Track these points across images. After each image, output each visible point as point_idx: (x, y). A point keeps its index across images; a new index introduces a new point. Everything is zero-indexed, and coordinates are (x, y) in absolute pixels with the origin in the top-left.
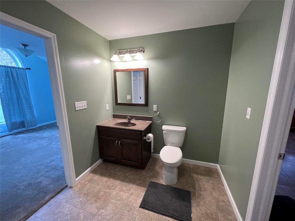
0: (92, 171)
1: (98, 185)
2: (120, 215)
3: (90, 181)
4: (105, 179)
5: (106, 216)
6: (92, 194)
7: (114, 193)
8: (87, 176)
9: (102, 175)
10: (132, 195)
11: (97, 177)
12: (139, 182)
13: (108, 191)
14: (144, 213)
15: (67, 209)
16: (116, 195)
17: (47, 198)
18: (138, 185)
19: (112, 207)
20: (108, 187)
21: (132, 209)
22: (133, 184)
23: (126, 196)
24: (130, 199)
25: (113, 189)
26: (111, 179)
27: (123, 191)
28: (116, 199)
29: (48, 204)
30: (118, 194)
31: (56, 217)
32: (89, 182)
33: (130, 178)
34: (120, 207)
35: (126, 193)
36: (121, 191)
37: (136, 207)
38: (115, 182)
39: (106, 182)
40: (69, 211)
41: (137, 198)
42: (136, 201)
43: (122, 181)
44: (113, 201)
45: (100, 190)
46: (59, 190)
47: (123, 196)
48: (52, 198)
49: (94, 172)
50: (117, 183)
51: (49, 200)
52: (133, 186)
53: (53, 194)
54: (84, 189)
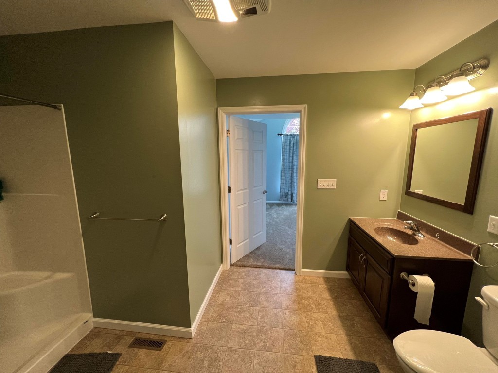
0: (327, 278)
1: (314, 293)
2: (291, 334)
3: (314, 284)
4: (326, 295)
5: (284, 319)
6: (299, 293)
7: (315, 315)
8: (318, 277)
9: (331, 290)
10: (327, 338)
11: (323, 286)
12: (357, 342)
13: (314, 307)
14: (310, 366)
15: (275, 285)
16: (313, 318)
17: (277, 266)
18: (351, 344)
19: (296, 321)
20: (319, 305)
21: (307, 347)
22: (347, 334)
23: (320, 331)
24: (319, 339)
25: (319, 310)
26: (332, 303)
27: (325, 325)
28: (308, 320)
29: (274, 270)
30: (316, 319)
31: (267, 282)
32: (311, 283)
33: (353, 326)
34: (301, 329)
35: (324, 329)
36: (323, 321)
37: (312, 351)
38: (331, 308)
39: (324, 299)
40: (275, 286)
41: (326, 348)
42: (321, 349)
43: (340, 317)
44: (304, 318)
45: (308, 298)
46: (287, 268)
47: (317, 327)
48: (280, 269)
49: (327, 280)
50: (332, 311)
51: (276, 268)
52: (344, 336)
53: (282, 267)
54: (301, 284)
